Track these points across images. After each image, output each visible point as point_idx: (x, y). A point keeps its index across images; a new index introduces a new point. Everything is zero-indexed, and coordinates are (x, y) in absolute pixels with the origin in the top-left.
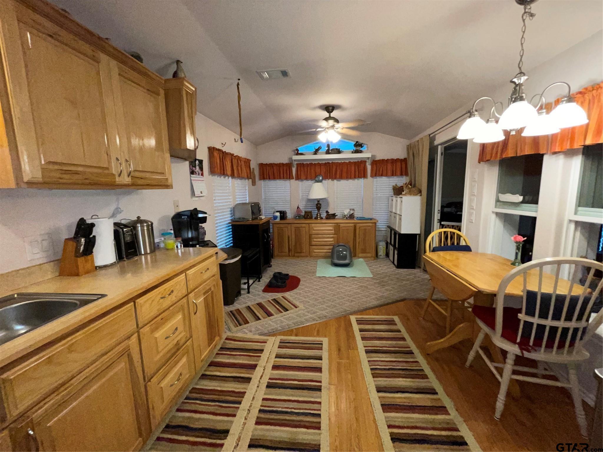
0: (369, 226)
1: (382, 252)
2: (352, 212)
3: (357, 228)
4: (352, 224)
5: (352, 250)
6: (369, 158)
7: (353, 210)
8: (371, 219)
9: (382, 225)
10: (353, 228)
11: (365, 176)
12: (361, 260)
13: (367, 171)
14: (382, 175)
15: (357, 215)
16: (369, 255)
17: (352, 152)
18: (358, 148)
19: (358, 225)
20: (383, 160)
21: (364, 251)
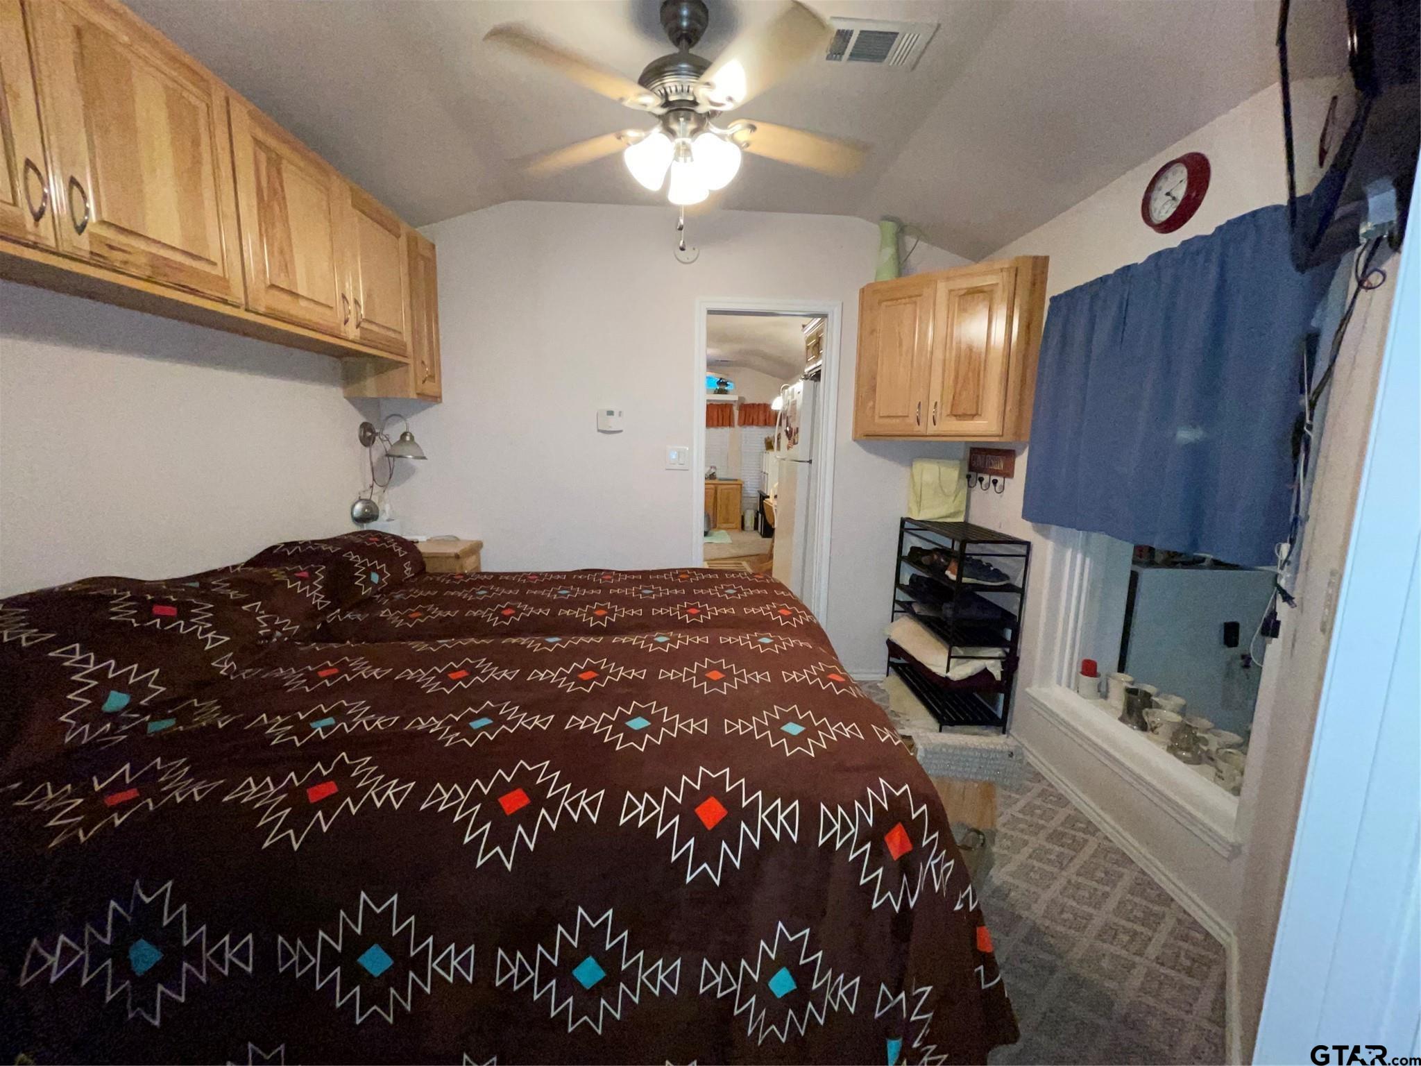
0: (732, 489)
1: (749, 522)
2: (713, 471)
3: (719, 491)
4: (712, 486)
5: (711, 519)
6: (735, 401)
7: (715, 468)
8: (736, 480)
9: (752, 491)
10: (713, 491)
11: (730, 424)
12: (723, 531)
13: (733, 419)
14: (752, 424)
15: (720, 474)
16: (734, 525)
17: (715, 393)
18: (722, 387)
19: (720, 487)
20: (753, 405)
21: (727, 521)
